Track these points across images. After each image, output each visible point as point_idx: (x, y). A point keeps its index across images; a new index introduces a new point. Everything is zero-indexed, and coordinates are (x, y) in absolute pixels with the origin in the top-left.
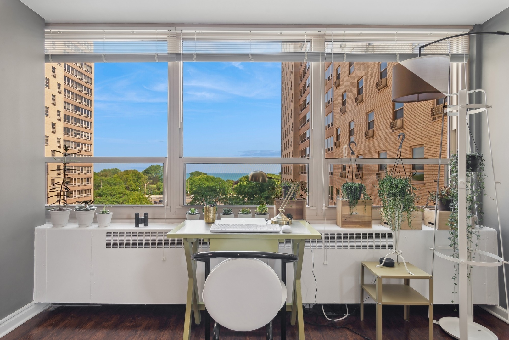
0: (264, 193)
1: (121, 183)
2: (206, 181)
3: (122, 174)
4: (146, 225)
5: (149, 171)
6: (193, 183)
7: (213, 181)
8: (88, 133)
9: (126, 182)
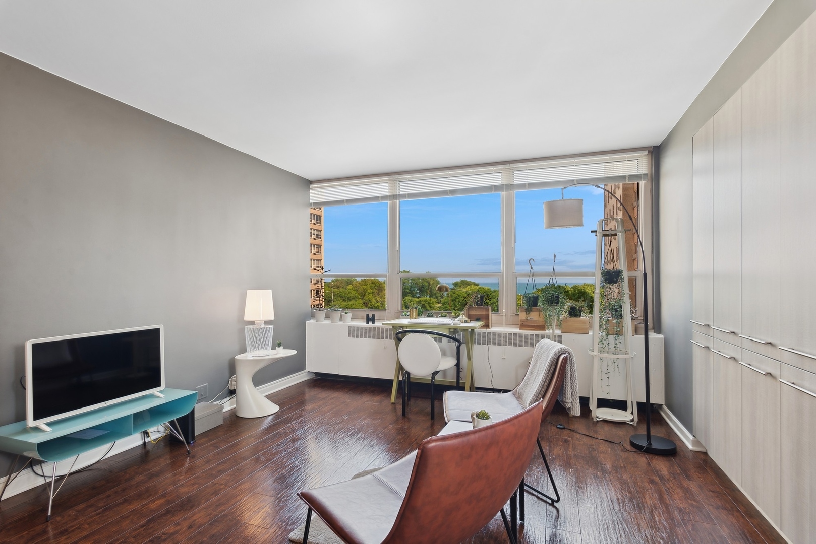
1: (357, 298)
4: (373, 323)
8: (317, 230)
9: (364, 296)
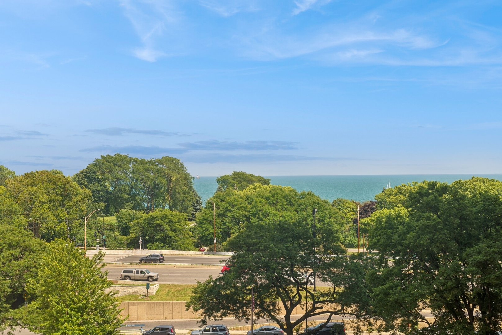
0: (476, 248)
1: (16, 213)
2: (269, 203)
3: (18, 185)
5: (95, 172)
6: (227, 210)
7: (292, 205)
